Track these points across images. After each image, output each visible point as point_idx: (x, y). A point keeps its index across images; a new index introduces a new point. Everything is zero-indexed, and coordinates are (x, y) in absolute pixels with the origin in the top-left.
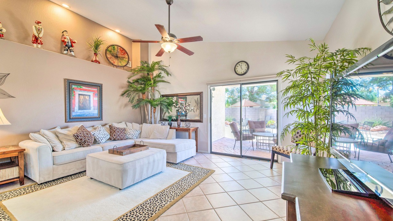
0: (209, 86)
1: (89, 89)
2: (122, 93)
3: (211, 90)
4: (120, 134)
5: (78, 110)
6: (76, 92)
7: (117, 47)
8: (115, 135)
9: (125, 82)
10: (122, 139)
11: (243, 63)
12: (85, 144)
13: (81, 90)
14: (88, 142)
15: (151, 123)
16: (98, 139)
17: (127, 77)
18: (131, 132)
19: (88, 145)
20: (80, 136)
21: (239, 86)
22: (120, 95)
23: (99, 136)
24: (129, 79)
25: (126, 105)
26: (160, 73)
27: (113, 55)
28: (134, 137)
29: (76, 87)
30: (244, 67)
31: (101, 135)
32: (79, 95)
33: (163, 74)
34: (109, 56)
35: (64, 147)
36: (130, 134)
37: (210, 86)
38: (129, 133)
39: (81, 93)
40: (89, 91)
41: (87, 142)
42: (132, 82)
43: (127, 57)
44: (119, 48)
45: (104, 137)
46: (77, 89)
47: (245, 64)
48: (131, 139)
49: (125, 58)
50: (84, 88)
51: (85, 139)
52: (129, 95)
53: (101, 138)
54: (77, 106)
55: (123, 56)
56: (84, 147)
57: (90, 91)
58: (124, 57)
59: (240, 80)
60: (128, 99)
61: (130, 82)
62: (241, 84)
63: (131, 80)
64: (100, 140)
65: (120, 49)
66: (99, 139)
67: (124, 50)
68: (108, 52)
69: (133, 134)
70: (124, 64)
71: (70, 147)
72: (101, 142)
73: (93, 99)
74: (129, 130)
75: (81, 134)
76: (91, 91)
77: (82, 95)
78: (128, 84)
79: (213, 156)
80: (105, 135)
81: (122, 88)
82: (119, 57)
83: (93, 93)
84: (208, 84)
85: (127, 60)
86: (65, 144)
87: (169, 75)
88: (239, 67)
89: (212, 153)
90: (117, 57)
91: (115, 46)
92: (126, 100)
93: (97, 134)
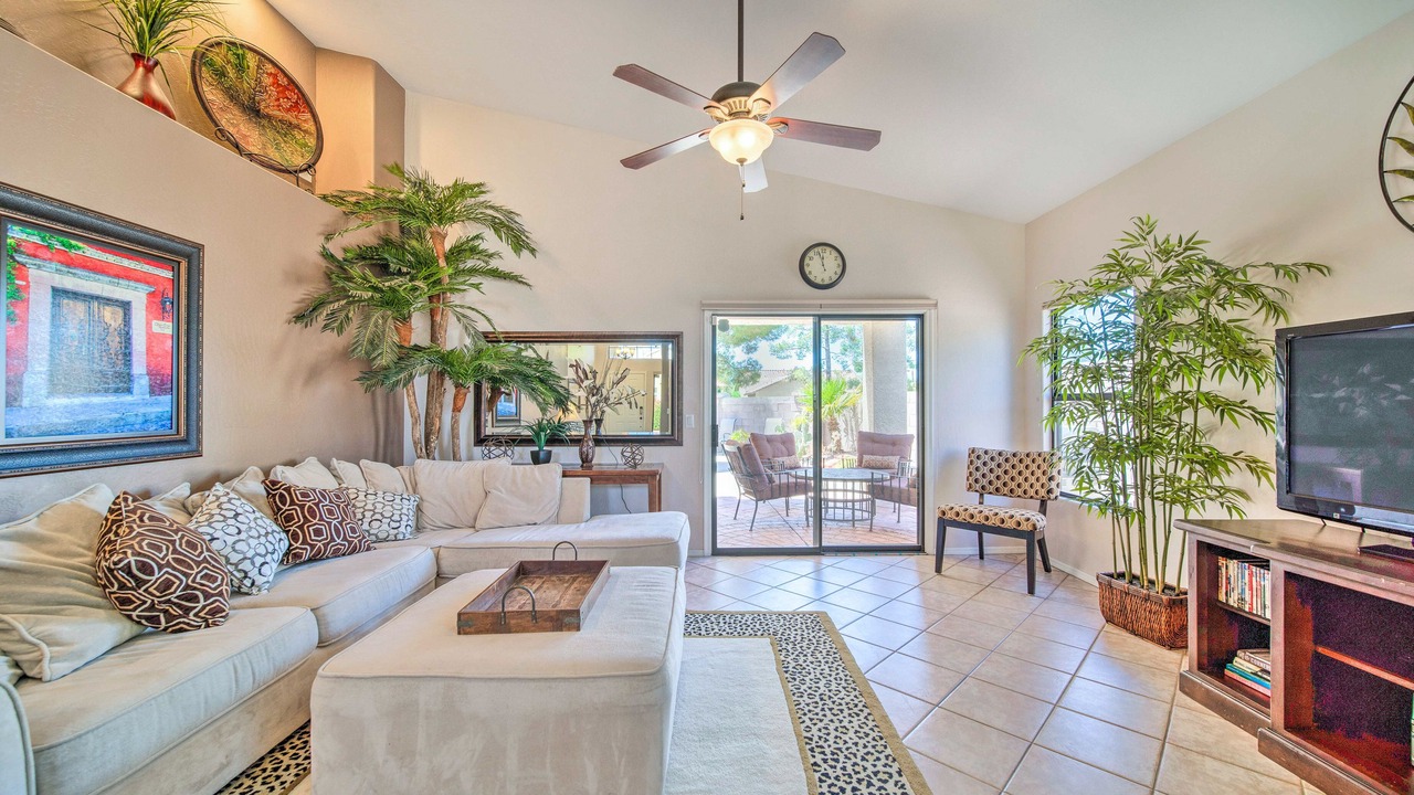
0: (708, 314)
1: (126, 263)
2: (296, 305)
3: (714, 327)
4: (340, 523)
5: (44, 392)
6: (33, 272)
7: (260, 60)
8: (318, 532)
9: (310, 249)
10: (355, 547)
11: (828, 249)
12: (187, 610)
13: (70, 263)
14: (207, 596)
15: (455, 458)
16: (236, 565)
17: (321, 229)
18: (379, 506)
19: (213, 612)
20: (160, 567)
21: (809, 322)
22: (286, 317)
23: (241, 546)
24: (328, 237)
25: (314, 374)
26: (477, 237)
27: (232, 98)
28: (402, 529)
29: (36, 239)
30: (832, 261)
31: (253, 542)
32: (58, 292)
33: (491, 242)
34: (213, 95)
35: (17, 665)
36: (378, 516)
37: (711, 313)
38: (368, 514)
39: (69, 282)
40: (126, 275)
41: (206, 599)
42: (339, 255)
43: (310, 126)
44: (269, 68)
45: (270, 548)
46: (40, 252)
47: (835, 254)
48: (385, 540)
49: (298, 127)
50: (92, 253)
51: (187, 575)
52: (336, 324)
53: (258, 561)
54: (38, 368)
55: (288, 117)
56: (181, 630)
57: (128, 278)
58: (295, 121)
59: (819, 302)
60: (332, 341)
61: (332, 256)
62: (818, 315)
63: (335, 248)
64: (253, 573)
65: (275, 76)
66: (246, 566)
67: (297, 87)
68: (205, 73)
69: (396, 518)
70: (300, 161)
71: (80, 654)
72: (260, 580)
73: (149, 324)
74: (362, 497)
75: (159, 549)
76: (137, 280)
77: (75, 295)
78: (324, 263)
79: (723, 564)
80: (270, 538)
81: (300, 280)
82: (268, 117)
83: (151, 295)
84: (703, 306)
85: (312, 142)
86: (23, 641)
87: (525, 253)
88: (816, 258)
89: (717, 552)
90: (253, 111)
91: (249, 55)
92: (320, 341)
93: (230, 540)
